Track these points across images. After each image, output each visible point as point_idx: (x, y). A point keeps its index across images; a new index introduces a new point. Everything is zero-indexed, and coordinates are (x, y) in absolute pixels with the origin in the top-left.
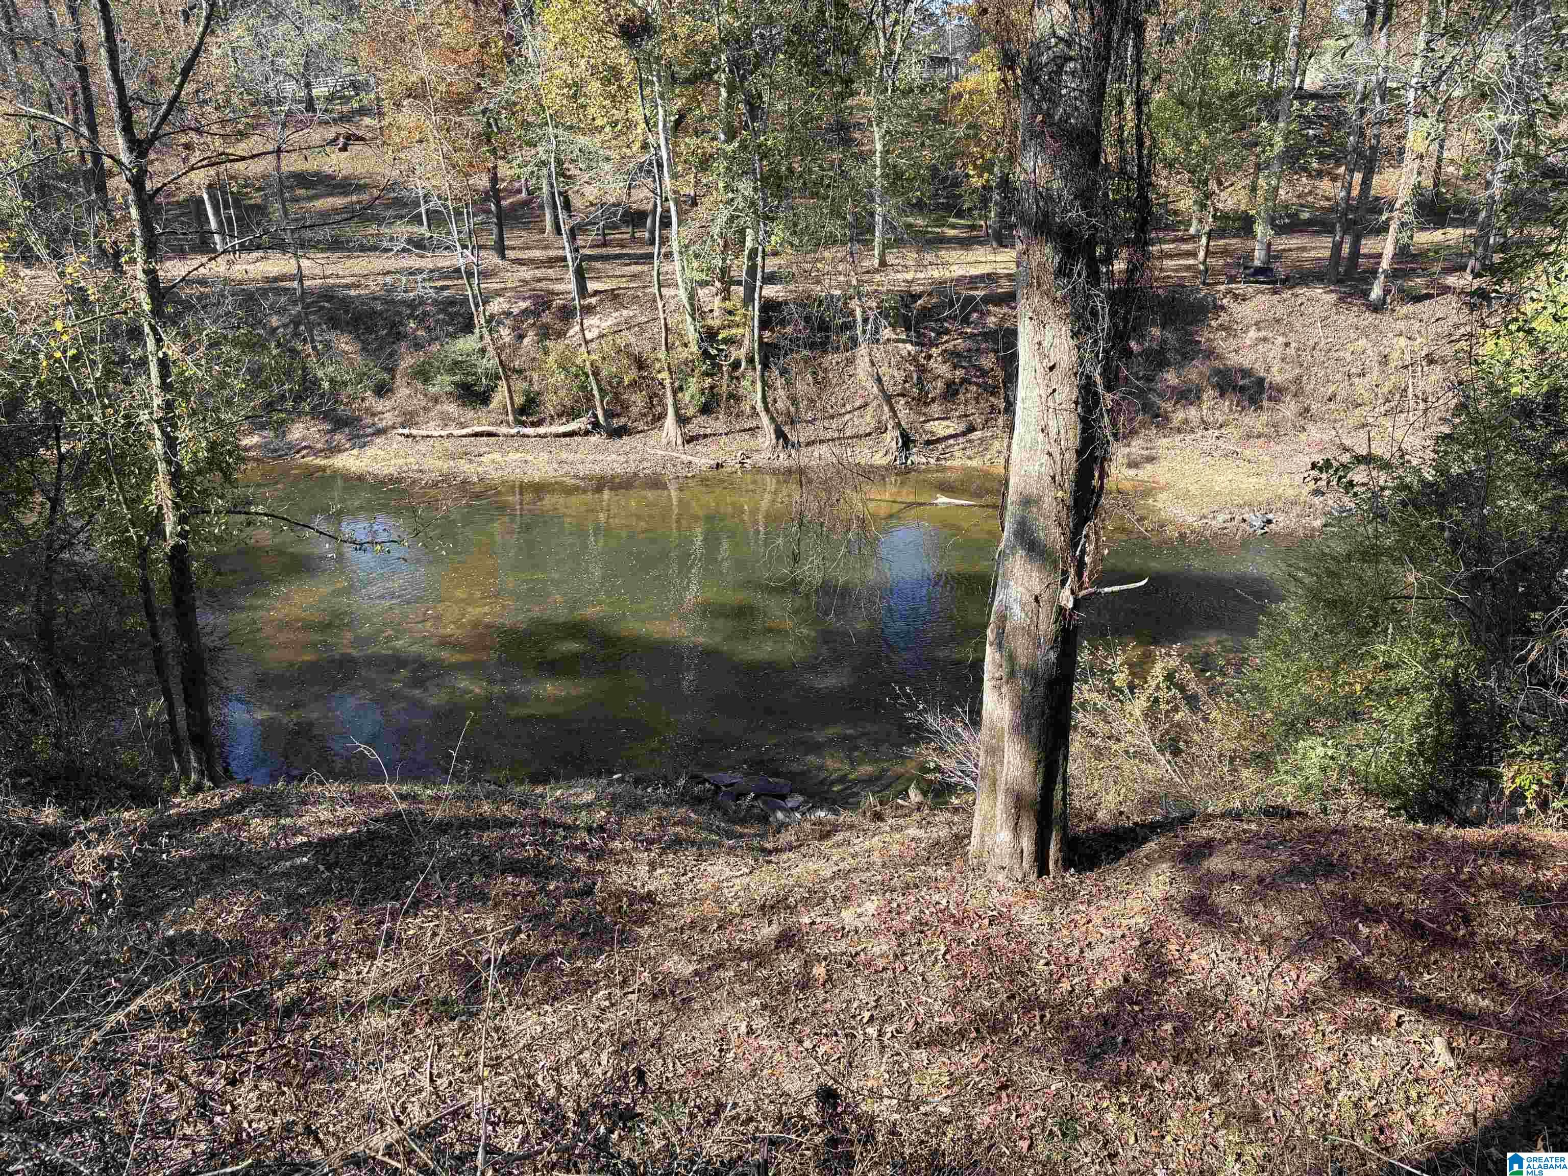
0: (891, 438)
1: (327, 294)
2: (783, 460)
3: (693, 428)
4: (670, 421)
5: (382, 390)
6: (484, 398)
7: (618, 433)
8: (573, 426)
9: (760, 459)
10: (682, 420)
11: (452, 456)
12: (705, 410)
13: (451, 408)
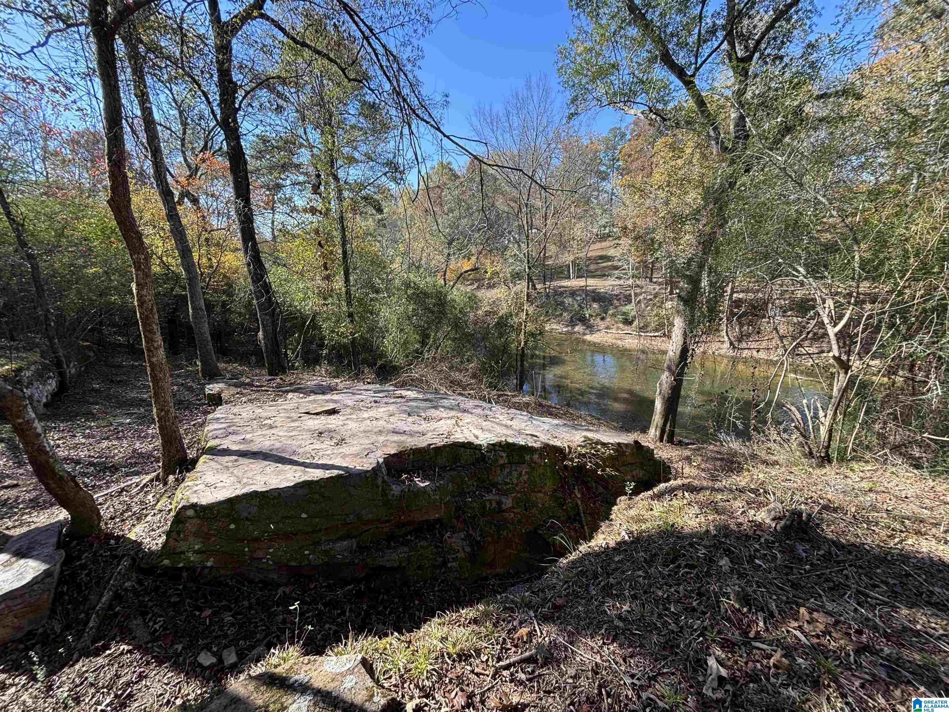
1: (594, 291)
2: (731, 353)
5: (603, 319)
6: (631, 323)
8: (656, 334)
11: (616, 339)
13: (621, 325)
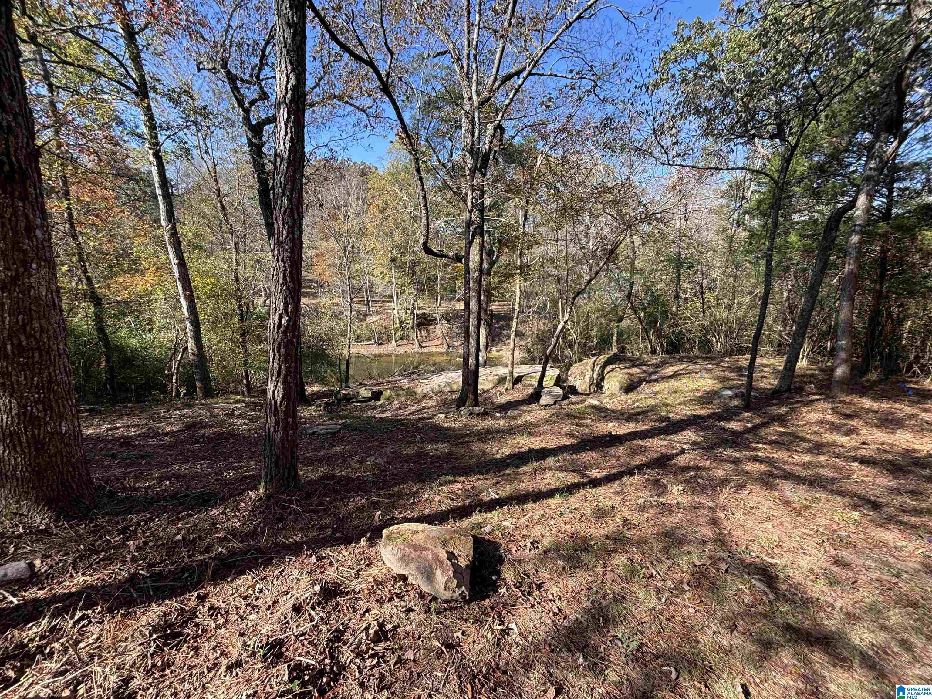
0: (445, 346)
2: (420, 350)
3: (398, 343)
4: (393, 341)
7: (380, 344)
8: (369, 342)
9: (416, 350)
10: (396, 341)
12: (401, 339)
